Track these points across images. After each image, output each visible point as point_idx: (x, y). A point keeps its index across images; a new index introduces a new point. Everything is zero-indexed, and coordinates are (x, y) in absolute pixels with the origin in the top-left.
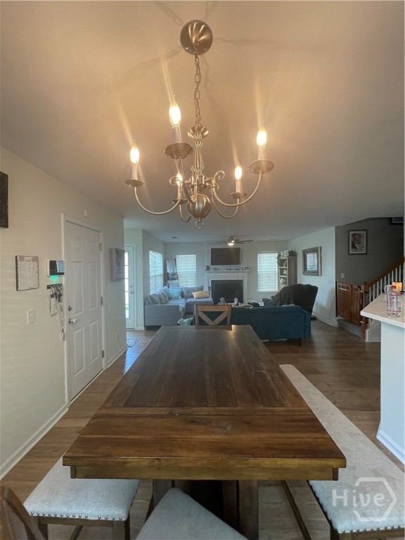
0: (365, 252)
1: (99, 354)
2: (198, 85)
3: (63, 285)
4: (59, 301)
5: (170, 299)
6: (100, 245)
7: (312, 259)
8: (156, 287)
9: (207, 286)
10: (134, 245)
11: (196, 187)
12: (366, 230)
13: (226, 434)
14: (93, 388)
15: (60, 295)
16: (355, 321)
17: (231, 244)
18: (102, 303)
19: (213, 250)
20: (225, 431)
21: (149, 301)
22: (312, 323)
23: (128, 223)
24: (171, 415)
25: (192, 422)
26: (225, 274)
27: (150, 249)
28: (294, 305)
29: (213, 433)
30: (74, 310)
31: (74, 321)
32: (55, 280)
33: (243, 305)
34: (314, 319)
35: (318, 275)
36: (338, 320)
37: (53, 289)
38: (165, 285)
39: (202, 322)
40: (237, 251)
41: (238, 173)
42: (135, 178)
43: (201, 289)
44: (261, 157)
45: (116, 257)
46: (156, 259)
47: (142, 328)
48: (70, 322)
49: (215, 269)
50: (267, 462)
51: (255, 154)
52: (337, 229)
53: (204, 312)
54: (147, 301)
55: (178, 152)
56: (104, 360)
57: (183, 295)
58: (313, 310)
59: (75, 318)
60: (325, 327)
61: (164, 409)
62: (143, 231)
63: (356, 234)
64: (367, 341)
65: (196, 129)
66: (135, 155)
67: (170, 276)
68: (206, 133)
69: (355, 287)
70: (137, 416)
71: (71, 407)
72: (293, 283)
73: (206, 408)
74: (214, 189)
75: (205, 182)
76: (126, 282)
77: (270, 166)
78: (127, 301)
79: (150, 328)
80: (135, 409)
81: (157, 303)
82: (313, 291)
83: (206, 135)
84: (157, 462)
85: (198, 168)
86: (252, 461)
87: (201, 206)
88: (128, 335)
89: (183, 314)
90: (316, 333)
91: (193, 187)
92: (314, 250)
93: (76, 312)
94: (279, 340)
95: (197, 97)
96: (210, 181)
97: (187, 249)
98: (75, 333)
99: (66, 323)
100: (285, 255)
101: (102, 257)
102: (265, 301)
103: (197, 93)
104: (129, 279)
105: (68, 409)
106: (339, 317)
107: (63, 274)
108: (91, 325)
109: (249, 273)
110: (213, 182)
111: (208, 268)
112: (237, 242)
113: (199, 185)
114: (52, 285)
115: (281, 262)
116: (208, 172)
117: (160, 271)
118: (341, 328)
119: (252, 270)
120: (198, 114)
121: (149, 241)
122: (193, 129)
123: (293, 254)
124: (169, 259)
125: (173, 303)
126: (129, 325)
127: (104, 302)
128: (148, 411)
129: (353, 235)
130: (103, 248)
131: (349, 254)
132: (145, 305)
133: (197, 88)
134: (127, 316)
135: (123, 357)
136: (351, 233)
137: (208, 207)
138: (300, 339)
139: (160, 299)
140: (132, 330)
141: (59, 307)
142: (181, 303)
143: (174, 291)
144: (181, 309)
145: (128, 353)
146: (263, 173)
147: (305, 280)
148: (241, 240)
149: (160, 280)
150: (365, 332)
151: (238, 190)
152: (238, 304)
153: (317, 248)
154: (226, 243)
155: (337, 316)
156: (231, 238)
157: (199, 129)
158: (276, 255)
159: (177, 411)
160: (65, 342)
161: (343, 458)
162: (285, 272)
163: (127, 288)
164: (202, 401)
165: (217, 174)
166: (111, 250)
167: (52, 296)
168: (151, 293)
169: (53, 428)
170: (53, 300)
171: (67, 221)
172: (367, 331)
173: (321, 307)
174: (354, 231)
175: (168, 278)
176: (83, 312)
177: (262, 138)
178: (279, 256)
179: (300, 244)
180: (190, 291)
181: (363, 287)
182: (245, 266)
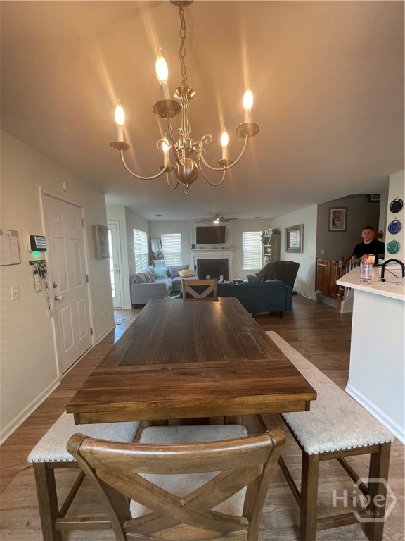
0: (344, 229)
1: (88, 332)
2: (183, 41)
3: (47, 261)
4: (44, 278)
5: (156, 278)
6: (82, 221)
7: (294, 236)
8: (142, 266)
9: (192, 265)
10: (118, 224)
11: (183, 151)
12: (346, 208)
13: (215, 381)
14: (83, 362)
15: (44, 271)
16: (332, 295)
17: (217, 222)
18: (87, 281)
19: (198, 229)
20: (214, 379)
21: (135, 280)
22: (293, 297)
23: (109, 199)
24: (164, 370)
25: (184, 374)
26: (211, 253)
27: (134, 227)
28: (276, 280)
29: (204, 381)
30: (59, 288)
31: (60, 298)
32: (36, 256)
33: (228, 282)
34: (295, 294)
35: (300, 252)
36: (317, 294)
37: (36, 265)
38: (150, 264)
39: (188, 296)
40: (222, 230)
41: (225, 139)
42: (121, 140)
43: (187, 268)
44: (248, 120)
45: (99, 235)
46: (140, 238)
47: (130, 307)
48: (56, 299)
49: (201, 248)
50: (251, 399)
51: (241, 116)
52: (320, 206)
53: (191, 286)
54: (133, 280)
55: (166, 109)
56: (93, 337)
57: (169, 274)
58: (295, 285)
59: (61, 294)
60: (305, 301)
61: (157, 365)
62: (126, 208)
63: (337, 211)
64: (342, 312)
65: (182, 89)
66: (120, 116)
67: (155, 256)
68: (192, 95)
69: (333, 262)
70: (132, 373)
71: (63, 381)
72: (276, 260)
73: (197, 363)
74: (201, 154)
75: (193, 146)
76: (111, 261)
77: (256, 129)
78: (113, 281)
79: (137, 307)
80: (131, 367)
81: (144, 282)
82: (294, 267)
83: (193, 97)
84: (154, 405)
85: (185, 130)
86: (238, 399)
87: (189, 171)
88: (116, 314)
89: (169, 292)
90: (296, 306)
91: (180, 151)
92: (297, 228)
93: (61, 290)
94: (262, 313)
95: (183, 55)
96: (197, 146)
97: (172, 227)
98: (62, 310)
99: (52, 300)
100: (269, 234)
101: (85, 234)
102: (250, 278)
103: (183, 50)
104: (113, 257)
105: (60, 383)
106: (318, 292)
107: (45, 249)
108: (78, 302)
109: (234, 251)
110: (201, 145)
111: (194, 247)
112: (222, 220)
113: (187, 149)
114: (35, 262)
115: (265, 241)
116: (195, 136)
117: (146, 251)
118: (319, 301)
119: (237, 248)
120: (184, 74)
121: (133, 219)
122: (179, 89)
123: (276, 232)
124: (153, 238)
125: (159, 282)
126: (116, 304)
127: (89, 280)
128: (143, 368)
129: (334, 213)
130: (85, 225)
131: (329, 231)
132: (131, 283)
133: (182, 44)
134: (114, 295)
135: (112, 334)
136: (332, 210)
137: (195, 171)
138: (281, 312)
139: (146, 277)
140: (120, 309)
141: (43, 284)
142: (168, 282)
143: (159, 270)
144: (167, 287)
145: (116, 330)
146: (249, 137)
147: (287, 257)
148: (226, 218)
149: (146, 260)
150: (340, 303)
151: (225, 157)
152: (223, 282)
153: (300, 225)
154: (211, 221)
155: (316, 290)
156: (217, 216)
157: (185, 89)
158: (261, 233)
159: (170, 367)
160: (53, 319)
161: (314, 392)
162: (269, 250)
163: (112, 268)
164: (193, 358)
165: (204, 138)
166: (93, 227)
167: (36, 272)
168: (137, 273)
169: (47, 399)
170: (37, 276)
171: (45, 194)
172: (342, 303)
173: (302, 283)
174: (334, 208)
175: (153, 257)
176: (68, 290)
177: (248, 101)
178: (263, 234)
179: (283, 222)
180: (176, 270)
181: (340, 262)
182: (231, 244)
